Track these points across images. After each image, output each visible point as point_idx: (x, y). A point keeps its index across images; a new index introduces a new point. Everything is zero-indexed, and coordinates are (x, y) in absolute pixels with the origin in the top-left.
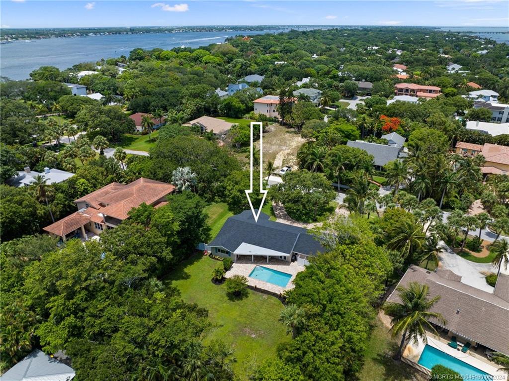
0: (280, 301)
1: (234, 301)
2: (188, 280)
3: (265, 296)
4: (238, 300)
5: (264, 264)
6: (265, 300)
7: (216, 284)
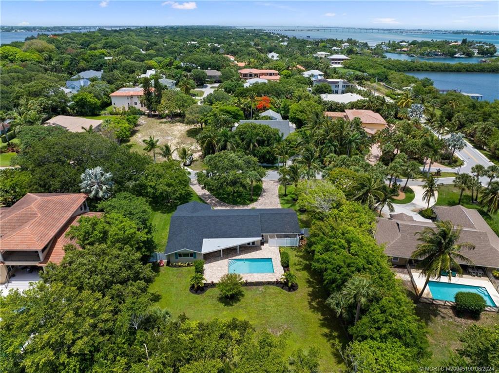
0: (278, 288)
1: (232, 305)
2: (160, 300)
3: (261, 288)
4: (236, 303)
5: (235, 256)
6: (263, 293)
7: (199, 294)
